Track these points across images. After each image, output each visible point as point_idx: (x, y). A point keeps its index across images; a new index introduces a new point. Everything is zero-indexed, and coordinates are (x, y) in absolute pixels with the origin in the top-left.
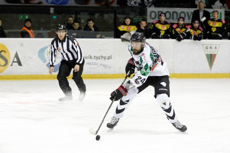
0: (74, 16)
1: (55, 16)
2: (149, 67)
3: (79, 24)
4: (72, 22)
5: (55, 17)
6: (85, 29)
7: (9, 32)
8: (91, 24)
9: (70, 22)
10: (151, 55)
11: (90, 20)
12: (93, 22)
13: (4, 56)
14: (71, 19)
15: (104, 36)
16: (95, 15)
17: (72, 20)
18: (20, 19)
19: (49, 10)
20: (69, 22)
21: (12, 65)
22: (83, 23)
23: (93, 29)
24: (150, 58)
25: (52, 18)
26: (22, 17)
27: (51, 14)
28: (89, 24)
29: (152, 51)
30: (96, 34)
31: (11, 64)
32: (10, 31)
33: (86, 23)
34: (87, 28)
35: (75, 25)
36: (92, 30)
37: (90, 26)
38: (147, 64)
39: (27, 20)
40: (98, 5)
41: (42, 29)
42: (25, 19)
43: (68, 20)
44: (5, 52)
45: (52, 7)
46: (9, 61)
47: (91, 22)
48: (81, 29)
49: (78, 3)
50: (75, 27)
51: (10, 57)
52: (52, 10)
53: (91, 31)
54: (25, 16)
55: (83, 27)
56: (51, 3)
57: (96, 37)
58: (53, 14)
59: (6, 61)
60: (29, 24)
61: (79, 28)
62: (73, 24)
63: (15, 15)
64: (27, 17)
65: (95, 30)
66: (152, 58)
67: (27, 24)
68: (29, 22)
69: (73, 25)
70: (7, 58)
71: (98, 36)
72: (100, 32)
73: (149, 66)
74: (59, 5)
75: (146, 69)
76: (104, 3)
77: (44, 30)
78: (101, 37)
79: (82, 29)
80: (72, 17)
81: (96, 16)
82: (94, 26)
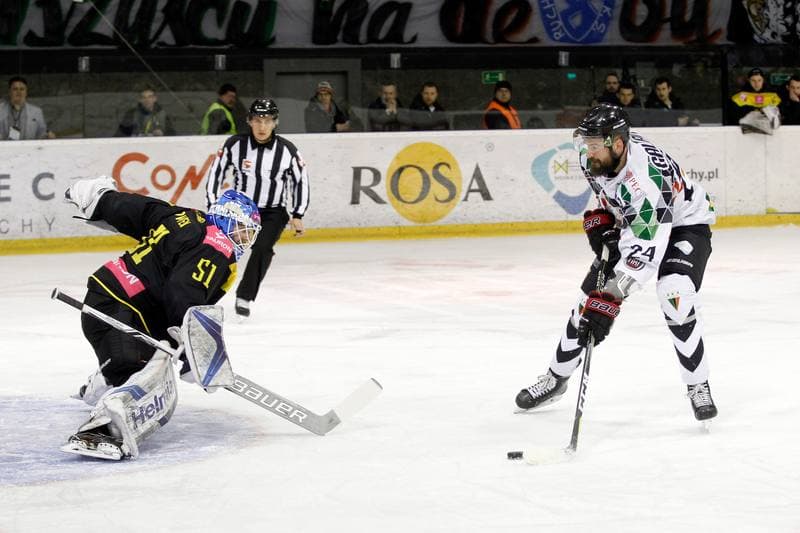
0: (619, 72)
1: (571, 72)
2: (654, 208)
3: (634, 92)
4: (616, 87)
5: (571, 76)
6: (648, 105)
7: (456, 117)
8: (664, 90)
9: (612, 88)
10: (652, 171)
11: (660, 81)
12: (668, 86)
13: (446, 176)
14: (612, 79)
15: (696, 121)
16: (671, 67)
17: (615, 83)
18: (483, 82)
19: (557, 57)
20: (608, 87)
21: (466, 199)
22: (643, 89)
23: (669, 103)
24: (652, 181)
25: (566, 77)
26: (488, 76)
27: (561, 67)
28: (658, 93)
29: (654, 159)
30: (677, 117)
31: (463, 195)
32: (458, 113)
33: (650, 89)
34: (654, 101)
35: (623, 94)
36: (667, 107)
37: (662, 96)
38: (646, 199)
39: (500, 85)
40: (680, 43)
41: (540, 106)
42: (494, 83)
43: (605, 82)
44: (448, 165)
45: (564, 49)
46: (458, 190)
47: (665, 85)
48: (640, 104)
49: (629, 40)
50: (622, 98)
51: (460, 178)
52: (563, 58)
53: (666, 110)
54: (497, 75)
55: (643, 100)
56: (562, 40)
57: (677, 125)
58: (565, 67)
59: (452, 189)
60: (505, 95)
61: (635, 103)
62: (618, 91)
63: (471, 74)
64: (501, 77)
65: (675, 106)
66: (658, 181)
67: (499, 95)
68: (504, 89)
69: (617, 95)
70: (454, 182)
71: (682, 121)
72: (687, 112)
73: (654, 206)
74: (581, 45)
75: (646, 217)
76: (694, 38)
77: (545, 109)
78: (689, 124)
79: (642, 104)
80: (615, 74)
81: (676, 69)
82: (671, 96)
